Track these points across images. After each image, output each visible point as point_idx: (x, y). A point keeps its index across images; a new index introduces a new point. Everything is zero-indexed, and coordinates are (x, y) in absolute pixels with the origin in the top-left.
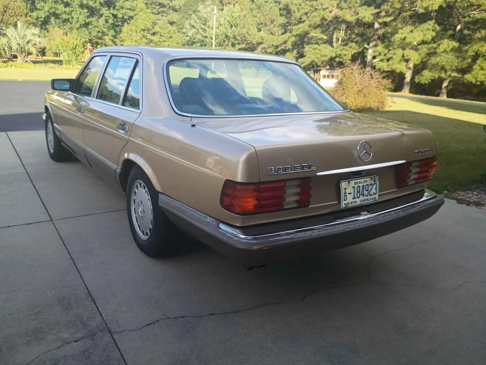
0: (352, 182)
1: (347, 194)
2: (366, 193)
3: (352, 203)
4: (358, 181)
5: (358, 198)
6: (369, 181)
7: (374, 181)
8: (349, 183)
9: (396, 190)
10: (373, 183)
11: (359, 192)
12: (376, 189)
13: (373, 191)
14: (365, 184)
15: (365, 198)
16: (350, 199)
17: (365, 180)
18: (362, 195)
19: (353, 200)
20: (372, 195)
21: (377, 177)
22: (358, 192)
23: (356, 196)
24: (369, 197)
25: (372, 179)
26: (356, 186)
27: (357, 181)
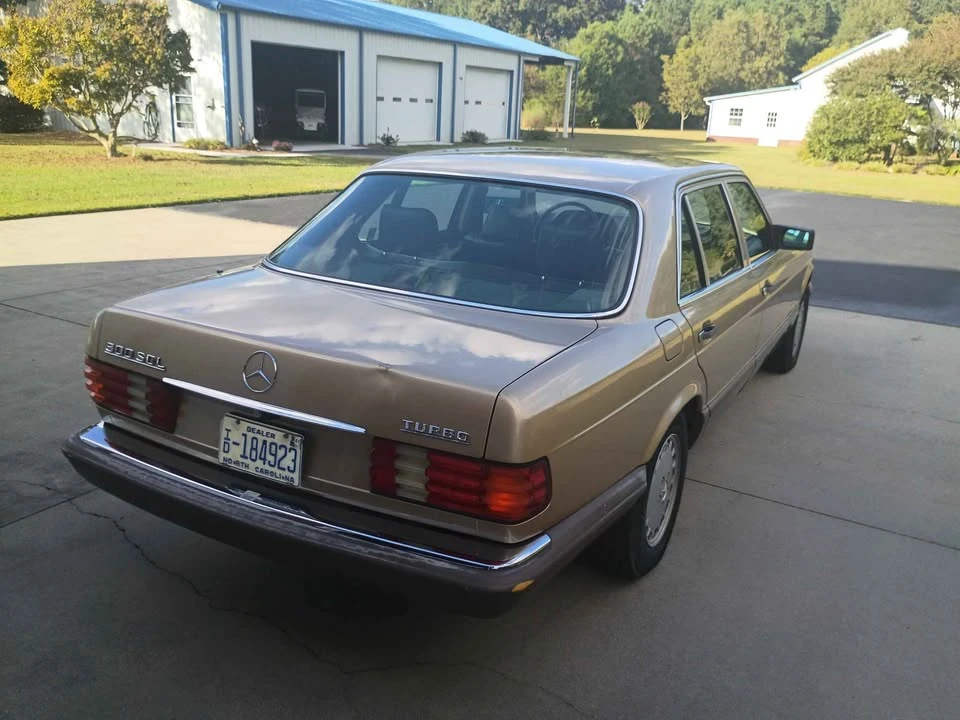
0: (245, 425)
1: (230, 442)
2: (270, 458)
3: (237, 463)
4: (258, 427)
5: (254, 460)
6: (279, 437)
7: (292, 444)
8: (238, 422)
9: (368, 492)
10: (289, 446)
11: (256, 449)
12: (294, 461)
13: (287, 462)
14: (269, 440)
15: (267, 467)
16: (235, 453)
17: (271, 431)
18: (261, 459)
19: (241, 460)
20: (284, 469)
21: (299, 438)
22: (252, 448)
23: (248, 454)
24: (275, 470)
25: (286, 436)
26: (250, 435)
27: (252, 426)
